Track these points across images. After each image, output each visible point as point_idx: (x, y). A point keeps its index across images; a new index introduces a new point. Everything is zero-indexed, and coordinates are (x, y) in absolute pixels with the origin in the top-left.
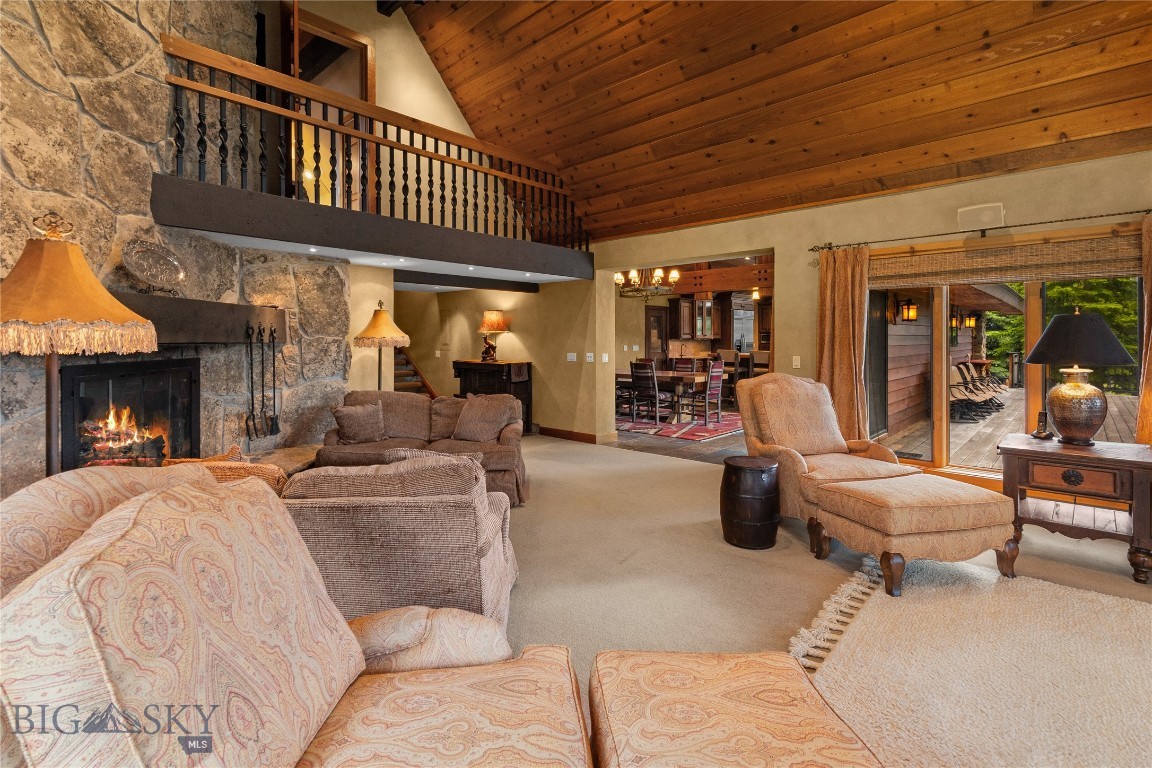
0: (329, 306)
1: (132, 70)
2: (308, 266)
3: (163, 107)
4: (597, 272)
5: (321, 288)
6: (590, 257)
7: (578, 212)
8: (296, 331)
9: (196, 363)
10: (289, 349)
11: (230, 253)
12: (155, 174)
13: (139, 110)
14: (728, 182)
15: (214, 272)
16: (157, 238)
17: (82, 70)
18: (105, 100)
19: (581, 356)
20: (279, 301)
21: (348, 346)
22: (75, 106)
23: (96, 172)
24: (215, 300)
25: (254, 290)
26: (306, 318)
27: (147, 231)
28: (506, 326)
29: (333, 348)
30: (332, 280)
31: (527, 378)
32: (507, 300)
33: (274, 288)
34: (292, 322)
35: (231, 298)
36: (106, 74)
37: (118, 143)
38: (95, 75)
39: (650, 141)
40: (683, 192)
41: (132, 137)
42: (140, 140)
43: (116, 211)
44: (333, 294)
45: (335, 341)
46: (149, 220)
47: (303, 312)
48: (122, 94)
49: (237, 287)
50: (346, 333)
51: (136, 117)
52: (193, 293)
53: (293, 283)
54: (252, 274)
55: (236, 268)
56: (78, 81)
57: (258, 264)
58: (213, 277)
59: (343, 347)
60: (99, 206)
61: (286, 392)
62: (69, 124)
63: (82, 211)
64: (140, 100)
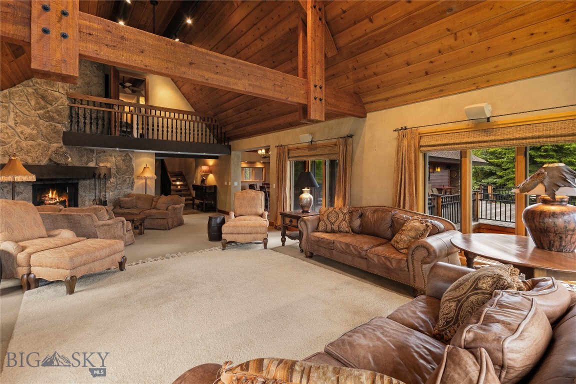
0: (126, 166)
1: (56, 105)
2: (119, 154)
3: (67, 112)
4: (232, 152)
5: (124, 160)
6: (229, 147)
7: (223, 130)
8: (115, 174)
9: (77, 184)
10: (112, 180)
11: (92, 151)
12: (64, 132)
13: (58, 115)
14: (256, 122)
15: (85, 157)
16: (64, 149)
17: (40, 109)
18: (47, 115)
19: (228, 183)
20: (109, 165)
21: (133, 179)
22: (38, 118)
23: (44, 134)
24: (85, 166)
25: (101, 162)
26: (118, 170)
27: (61, 148)
28: (210, 172)
29: (128, 180)
30: (128, 158)
31: (213, 191)
32: (211, 162)
33: (107, 161)
34: (113, 171)
35: (92, 165)
36: (47, 108)
37: (51, 125)
38: (44, 109)
39: (232, 108)
40: (246, 125)
41: (56, 123)
42: (59, 123)
43: (51, 143)
44: (128, 162)
45: (128, 177)
46: (62, 144)
47: (117, 168)
48: (53, 112)
49: (95, 161)
50: (132, 175)
51: (57, 117)
52: (77, 164)
53: (114, 159)
54: (100, 157)
55: (94, 155)
56: (39, 112)
57: (102, 154)
58: (85, 159)
59: (131, 179)
60: (45, 143)
61: (111, 193)
62: (36, 123)
63: (40, 145)
64: (59, 112)
